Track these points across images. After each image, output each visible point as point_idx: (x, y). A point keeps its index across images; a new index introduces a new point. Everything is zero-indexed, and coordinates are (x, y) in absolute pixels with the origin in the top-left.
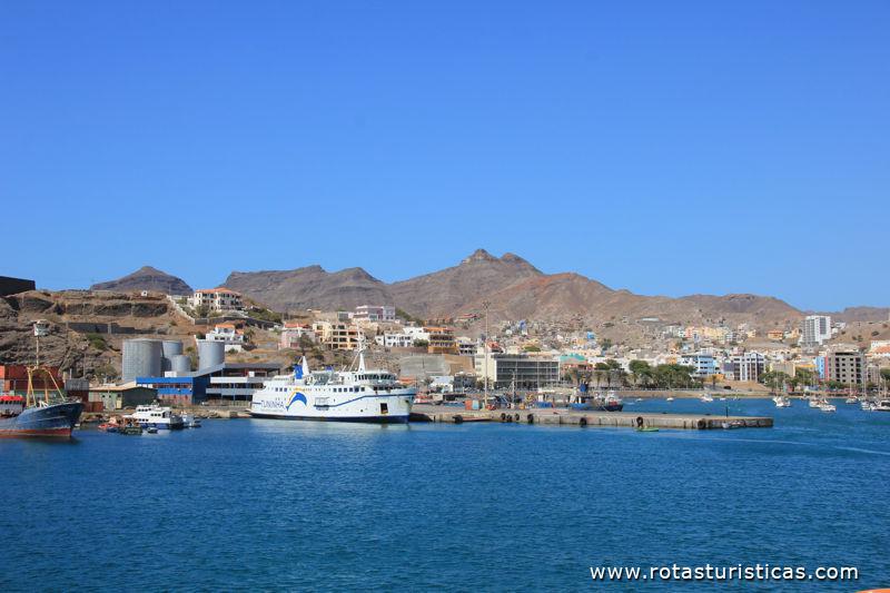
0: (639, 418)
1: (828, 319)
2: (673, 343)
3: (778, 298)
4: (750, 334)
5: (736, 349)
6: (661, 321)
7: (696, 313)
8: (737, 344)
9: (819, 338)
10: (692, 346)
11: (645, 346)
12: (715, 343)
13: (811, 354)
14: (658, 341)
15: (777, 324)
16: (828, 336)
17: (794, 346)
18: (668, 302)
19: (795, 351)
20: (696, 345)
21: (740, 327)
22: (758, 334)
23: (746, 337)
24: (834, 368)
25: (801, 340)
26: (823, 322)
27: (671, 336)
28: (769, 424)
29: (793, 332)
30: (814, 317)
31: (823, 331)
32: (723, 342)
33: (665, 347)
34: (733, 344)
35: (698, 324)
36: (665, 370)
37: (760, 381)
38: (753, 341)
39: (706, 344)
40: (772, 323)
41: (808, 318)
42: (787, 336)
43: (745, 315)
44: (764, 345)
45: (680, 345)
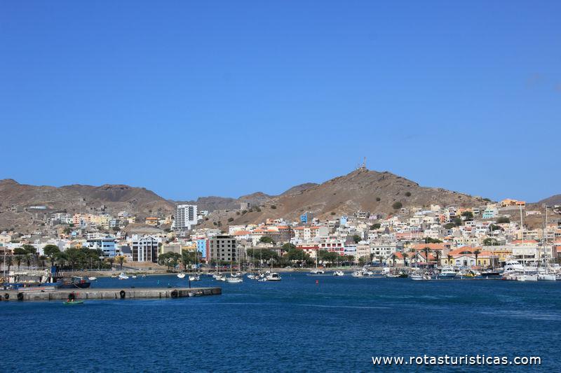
0: (122, 292)
1: (195, 208)
2: (61, 230)
3: (148, 189)
4: (131, 221)
5: (119, 234)
6: (48, 209)
7: (80, 202)
8: (119, 230)
9: (188, 224)
10: (80, 231)
11: (35, 232)
12: (100, 229)
13: (183, 238)
14: (47, 227)
15: (150, 211)
16: (195, 222)
17: (168, 230)
18: (54, 191)
19: (170, 235)
20: (83, 231)
21: (120, 214)
22: (137, 220)
23: (127, 223)
24: (215, 248)
25: (173, 225)
26: (191, 210)
27: (59, 222)
28: (219, 292)
29: (167, 219)
30: (184, 206)
31: (191, 218)
32: (107, 228)
33: (54, 232)
34: (116, 229)
35: (84, 211)
36: (77, 253)
37: (154, 261)
38: (132, 226)
39: (93, 229)
40: (146, 211)
41: (180, 207)
42: (161, 222)
43: (122, 204)
44: (142, 230)
45: (68, 231)
